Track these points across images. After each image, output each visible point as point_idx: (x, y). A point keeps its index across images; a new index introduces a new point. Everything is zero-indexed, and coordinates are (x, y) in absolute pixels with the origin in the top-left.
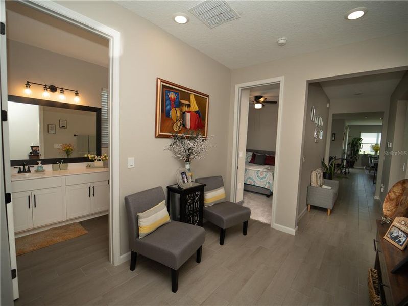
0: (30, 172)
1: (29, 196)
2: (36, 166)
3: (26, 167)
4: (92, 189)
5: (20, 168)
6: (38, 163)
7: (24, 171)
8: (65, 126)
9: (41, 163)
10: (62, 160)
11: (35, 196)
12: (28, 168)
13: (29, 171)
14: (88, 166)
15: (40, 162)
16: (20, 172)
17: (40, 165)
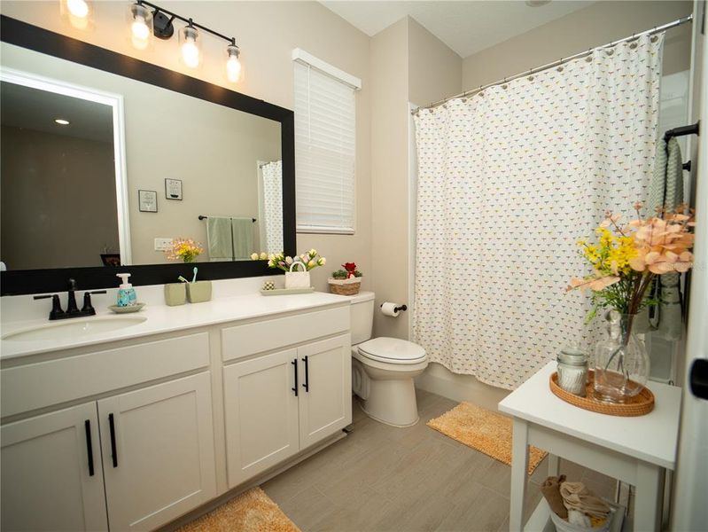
0: (92, 312)
1: (88, 424)
2: (111, 292)
3: (80, 295)
4: (301, 366)
5: (56, 301)
6: (120, 281)
7: (73, 312)
8: (179, 194)
9: (130, 280)
10: (195, 270)
11: (111, 417)
12: (87, 299)
13: (89, 310)
14: (268, 289)
15: (125, 276)
16: (56, 314)
17: (126, 286)
